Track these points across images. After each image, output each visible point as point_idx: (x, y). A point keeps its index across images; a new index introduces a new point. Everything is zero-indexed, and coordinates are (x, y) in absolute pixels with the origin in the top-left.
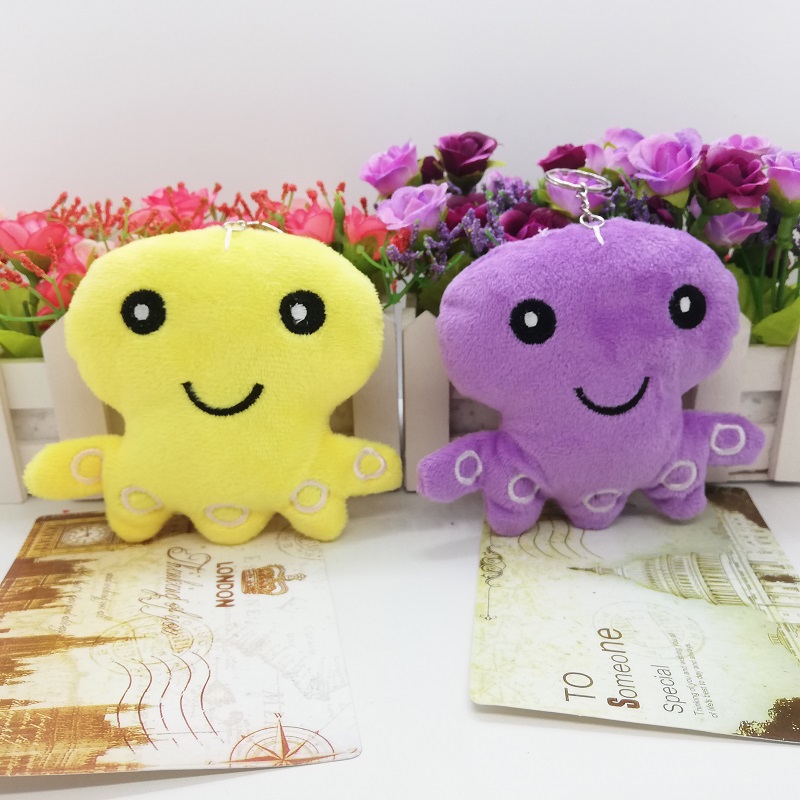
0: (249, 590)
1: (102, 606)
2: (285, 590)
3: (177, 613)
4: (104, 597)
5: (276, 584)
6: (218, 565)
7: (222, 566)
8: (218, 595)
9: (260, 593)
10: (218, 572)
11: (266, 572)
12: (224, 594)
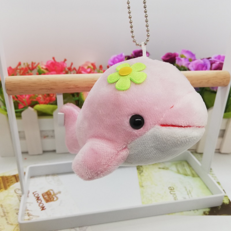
0: (47, 201)
1: (7, 219)
2: (57, 198)
3: (31, 217)
4: (5, 215)
5: (54, 196)
6: (33, 193)
7: (35, 193)
8: (39, 206)
9: (51, 201)
10: (34, 196)
11: (49, 193)
12: (41, 205)
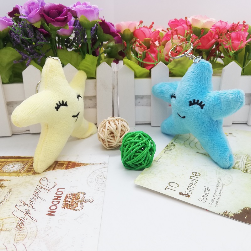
0: (65, 206)
2: (82, 208)
5: (79, 204)
6: (58, 190)
8: (50, 208)
9: (70, 209)
10: (56, 194)
11: (77, 196)
12: (54, 208)
